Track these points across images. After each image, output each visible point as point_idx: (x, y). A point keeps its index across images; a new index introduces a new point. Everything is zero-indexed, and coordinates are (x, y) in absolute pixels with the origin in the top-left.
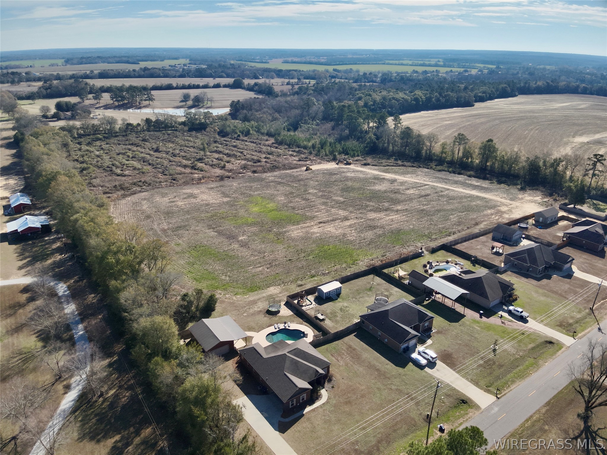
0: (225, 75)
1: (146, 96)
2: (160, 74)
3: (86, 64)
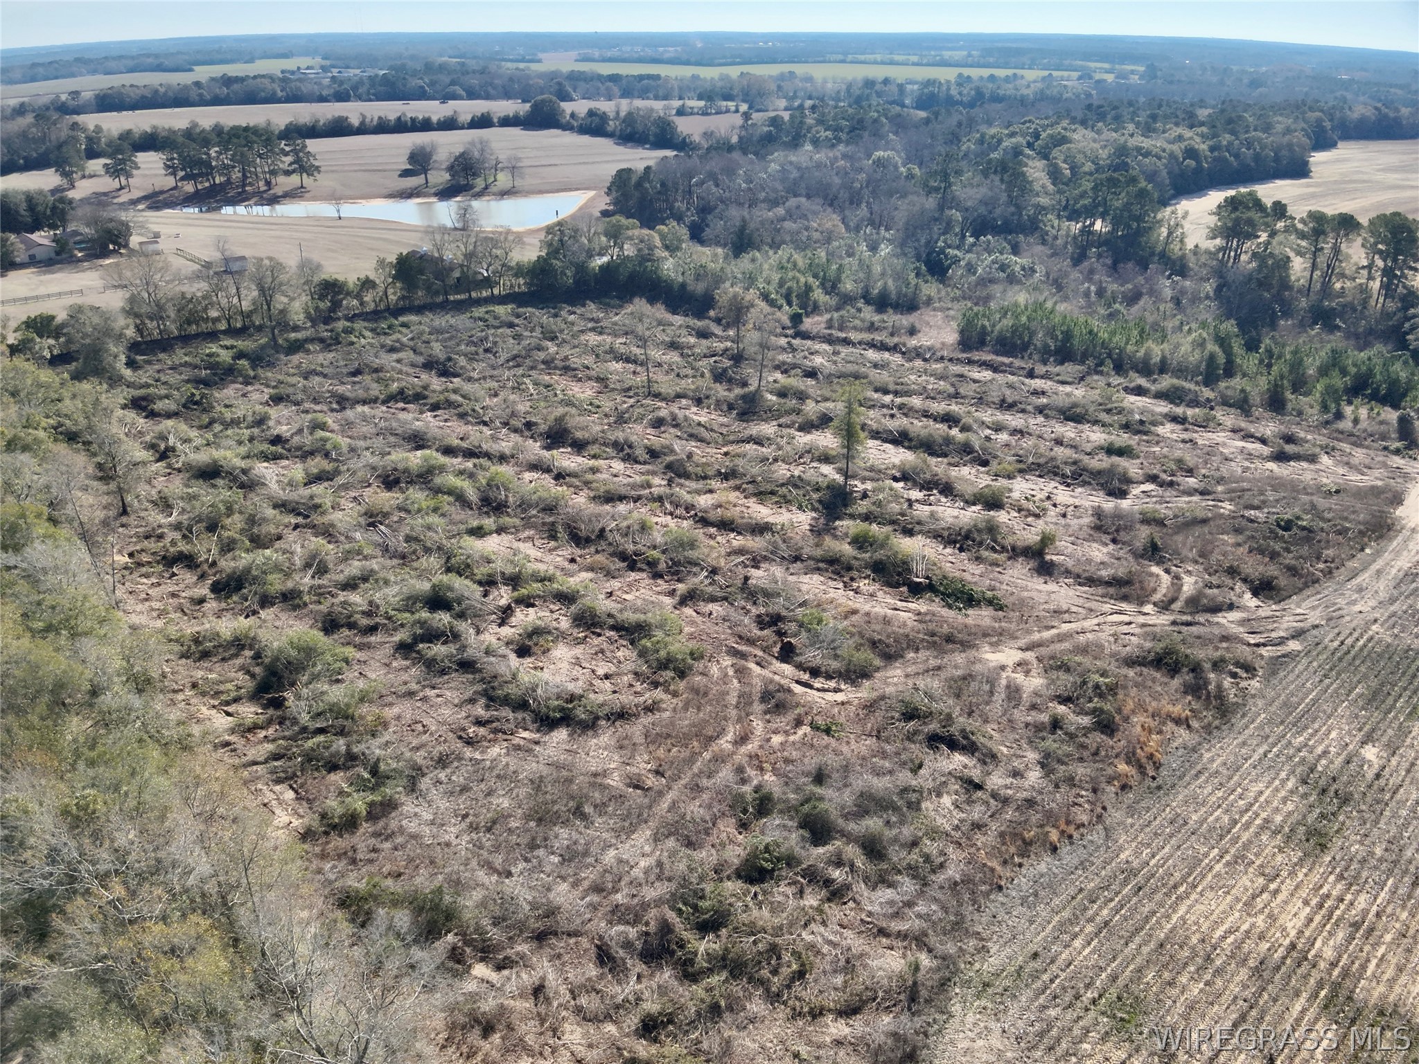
0: (464, 93)
1: (289, 159)
2: (274, 93)
3: (47, 78)
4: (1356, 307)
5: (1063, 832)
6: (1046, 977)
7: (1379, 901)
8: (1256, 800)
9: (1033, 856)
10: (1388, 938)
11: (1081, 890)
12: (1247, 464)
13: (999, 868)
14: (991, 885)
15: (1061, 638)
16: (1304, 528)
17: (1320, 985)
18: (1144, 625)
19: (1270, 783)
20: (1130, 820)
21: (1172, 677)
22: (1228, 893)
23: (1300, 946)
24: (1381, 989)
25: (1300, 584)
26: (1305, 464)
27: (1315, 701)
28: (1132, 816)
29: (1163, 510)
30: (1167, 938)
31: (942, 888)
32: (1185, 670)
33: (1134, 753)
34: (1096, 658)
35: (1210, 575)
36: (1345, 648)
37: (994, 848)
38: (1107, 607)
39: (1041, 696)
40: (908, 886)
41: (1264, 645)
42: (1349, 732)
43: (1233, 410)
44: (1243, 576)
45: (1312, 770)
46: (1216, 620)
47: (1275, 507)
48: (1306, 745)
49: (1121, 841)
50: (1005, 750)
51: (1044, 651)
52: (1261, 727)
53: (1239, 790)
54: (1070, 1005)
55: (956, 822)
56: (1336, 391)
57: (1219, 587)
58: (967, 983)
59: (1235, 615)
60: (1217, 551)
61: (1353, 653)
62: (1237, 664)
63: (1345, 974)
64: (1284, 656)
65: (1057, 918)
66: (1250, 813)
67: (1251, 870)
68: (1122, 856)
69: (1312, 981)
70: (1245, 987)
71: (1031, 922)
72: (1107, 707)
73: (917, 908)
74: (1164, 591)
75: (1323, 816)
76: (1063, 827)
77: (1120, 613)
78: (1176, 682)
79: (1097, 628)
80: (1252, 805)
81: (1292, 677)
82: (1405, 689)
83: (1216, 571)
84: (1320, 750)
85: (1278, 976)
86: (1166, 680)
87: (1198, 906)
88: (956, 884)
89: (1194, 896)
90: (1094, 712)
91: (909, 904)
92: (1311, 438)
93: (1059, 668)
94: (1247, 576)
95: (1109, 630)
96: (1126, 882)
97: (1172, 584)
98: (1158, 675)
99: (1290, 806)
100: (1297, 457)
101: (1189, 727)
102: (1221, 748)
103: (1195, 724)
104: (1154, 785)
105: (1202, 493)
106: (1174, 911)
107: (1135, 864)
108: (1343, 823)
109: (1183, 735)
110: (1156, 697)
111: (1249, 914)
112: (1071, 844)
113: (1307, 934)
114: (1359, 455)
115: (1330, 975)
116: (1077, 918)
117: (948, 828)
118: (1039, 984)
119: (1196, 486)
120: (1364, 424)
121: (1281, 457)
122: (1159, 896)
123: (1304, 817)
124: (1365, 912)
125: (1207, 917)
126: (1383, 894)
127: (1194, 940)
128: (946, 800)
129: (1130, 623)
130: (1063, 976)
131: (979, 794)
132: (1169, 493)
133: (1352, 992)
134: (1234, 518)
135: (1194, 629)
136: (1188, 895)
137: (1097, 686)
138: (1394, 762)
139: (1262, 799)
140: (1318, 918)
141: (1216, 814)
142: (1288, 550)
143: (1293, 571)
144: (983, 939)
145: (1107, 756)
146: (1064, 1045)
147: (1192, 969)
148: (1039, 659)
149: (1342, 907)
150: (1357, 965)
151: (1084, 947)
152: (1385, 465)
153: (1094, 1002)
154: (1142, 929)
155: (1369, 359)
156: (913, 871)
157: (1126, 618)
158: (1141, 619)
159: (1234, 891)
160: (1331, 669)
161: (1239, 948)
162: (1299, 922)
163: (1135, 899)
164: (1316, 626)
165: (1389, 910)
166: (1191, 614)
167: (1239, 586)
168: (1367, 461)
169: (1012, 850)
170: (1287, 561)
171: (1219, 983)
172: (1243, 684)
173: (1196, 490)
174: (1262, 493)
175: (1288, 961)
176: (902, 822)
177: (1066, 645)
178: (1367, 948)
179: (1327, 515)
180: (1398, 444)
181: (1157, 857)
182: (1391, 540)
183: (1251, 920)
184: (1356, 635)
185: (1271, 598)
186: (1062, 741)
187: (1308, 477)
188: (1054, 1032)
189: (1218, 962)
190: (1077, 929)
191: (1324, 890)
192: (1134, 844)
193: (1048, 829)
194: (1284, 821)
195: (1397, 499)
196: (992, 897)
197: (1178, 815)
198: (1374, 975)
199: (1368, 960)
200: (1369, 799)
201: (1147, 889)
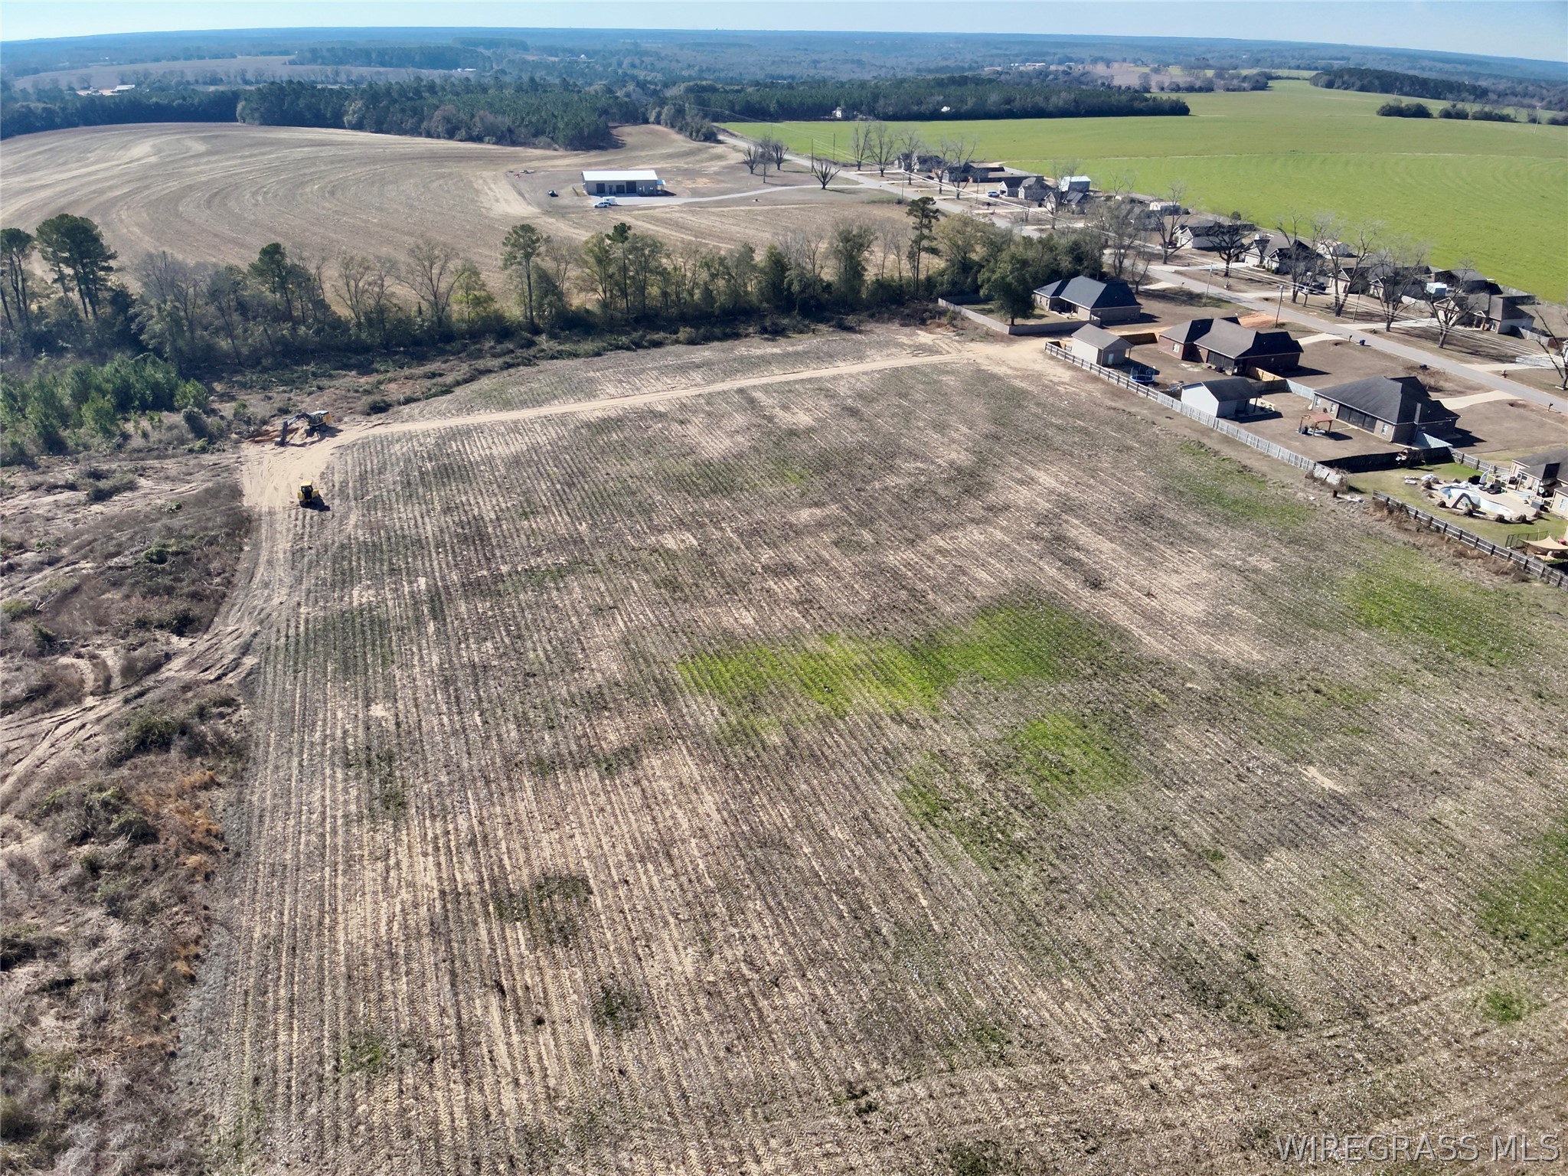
4: (70, 324)
5: (186, 958)
6: (281, 1089)
7: (473, 814)
8: (324, 806)
9: (178, 1002)
10: (500, 833)
11: (246, 993)
12: (72, 516)
13: (157, 1039)
14: (162, 1060)
15: (25, 781)
16: (176, 554)
17: (484, 904)
18: (99, 720)
19: (323, 785)
20: (237, 901)
21: (168, 751)
22: (364, 894)
23: (447, 889)
24: (526, 871)
25: (212, 605)
26: (128, 494)
27: (304, 696)
28: (235, 896)
29: (27, 600)
30: (348, 968)
31: (118, 1103)
32: (175, 737)
33: (190, 841)
34: (78, 779)
35: (123, 638)
36: (292, 640)
37: (134, 1025)
38: (46, 724)
39: (54, 851)
40: (84, 1132)
41: (225, 675)
42: (350, 705)
43: (16, 468)
44: (156, 623)
45: (347, 752)
46: (163, 676)
47: (133, 546)
48: (326, 736)
49: (244, 924)
50: (62, 929)
51: (19, 805)
52: (279, 745)
53: (305, 808)
54: (321, 1090)
55: (77, 1033)
56: (108, 413)
57: (141, 645)
58: (220, 1160)
59: (177, 663)
60: (112, 612)
61: (302, 642)
62: (216, 704)
63: (494, 882)
64: (249, 675)
65: (247, 1034)
66: (328, 820)
67: (366, 863)
68: (257, 935)
69: (477, 906)
70: (435, 951)
71: (227, 1057)
72: (132, 815)
73: (112, 1144)
74: (92, 676)
75: (383, 782)
76: (184, 953)
77: (65, 721)
78: (174, 754)
79: (53, 750)
80: (324, 813)
81: (269, 689)
82: (364, 646)
83: (127, 632)
84: (339, 733)
85: (451, 924)
86: (161, 758)
87: (351, 923)
88: (128, 1088)
89: (341, 919)
90: (122, 830)
91: (102, 1146)
92: (118, 467)
93: (47, 814)
94: (159, 620)
95: (68, 745)
96: (278, 953)
97: (94, 665)
98: (152, 757)
99: (354, 792)
100: (116, 490)
101: (219, 785)
102: (261, 784)
103: (222, 779)
104: (231, 856)
105: (50, 564)
106: (336, 943)
107: (273, 932)
108: (402, 777)
109: (220, 797)
110: (168, 777)
111: (393, 897)
112: (203, 962)
113: (445, 876)
114: (171, 466)
115: (484, 891)
116: (263, 1018)
117: (74, 1045)
118: (280, 1100)
119: (39, 559)
120: (155, 436)
121: (100, 496)
122: (314, 941)
123: (371, 793)
124: (471, 827)
125: (364, 926)
126: (472, 807)
127: (370, 951)
128: (48, 1021)
129: (83, 726)
130: (293, 1074)
131: (75, 988)
132: (16, 579)
133: (509, 890)
134: (101, 573)
135: (150, 696)
136: (335, 921)
137: (105, 804)
138: (401, 706)
139: (328, 802)
140: (443, 859)
141: (303, 840)
142: (181, 580)
143: (196, 596)
144: (198, 1112)
145: (168, 861)
146: (345, 1126)
147: (387, 973)
148: (20, 817)
149: (452, 837)
150: (496, 870)
151: (290, 1036)
152: (202, 467)
153: (336, 1069)
154: (323, 978)
155: (117, 371)
156: (75, 1114)
157: (77, 723)
158: (91, 716)
159: (367, 889)
160: (296, 663)
161: (406, 927)
162: (432, 872)
163: (297, 961)
164: (255, 635)
165: (485, 814)
166: (136, 683)
167: (158, 634)
168: (184, 469)
169: (154, 1012)
170: (186, 590)
171: (415, 965)
172: (235, 718)
173: (42, 563)
174: (110, 538)
175: (449, 906)
176: (22, 1078)
177: (36, 786)
178: (493, 852)
179: (190, 532)
180: (199, 444)
181: (286, 912)
182: (258, 529)
183: (398, 900)
184: (293, 624)
185: (197, 630)
186: (114, 878)
187: (140, 505)
188: (328, 1123)
189: (402, 952)
190: (271, 1027)
191: (430, 835)
192: (257, 918)
193: (170, 966)
194: (359, 807)
195: (236, 493)
196: (172, 1069)
197: (273, 865)
198: (513, 866)
199: (501, 860)
200: (406, 746)
201: (300, 945)
